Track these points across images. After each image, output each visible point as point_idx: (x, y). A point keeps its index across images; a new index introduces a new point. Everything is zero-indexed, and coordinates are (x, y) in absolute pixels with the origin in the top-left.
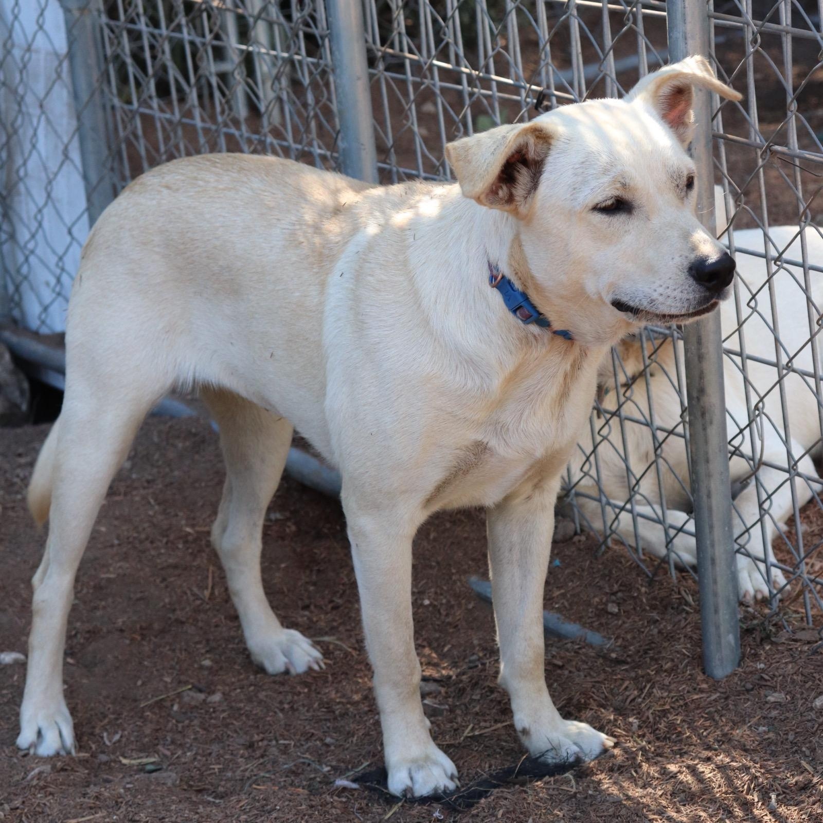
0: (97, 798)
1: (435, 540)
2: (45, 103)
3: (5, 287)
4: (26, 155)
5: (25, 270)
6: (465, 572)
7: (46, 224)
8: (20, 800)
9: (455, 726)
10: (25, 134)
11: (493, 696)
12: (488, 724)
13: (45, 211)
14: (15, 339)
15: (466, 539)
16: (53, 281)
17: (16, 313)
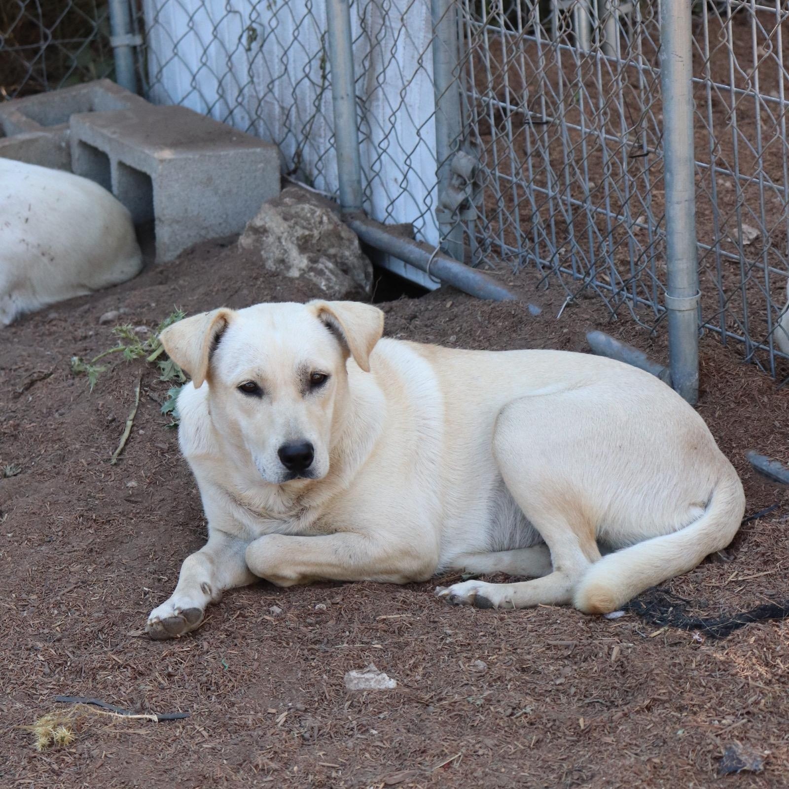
0: (404, 602)
1: (720, 417)
2: (405, 17)
3: (359, 182)
4: (386, 63)
5: (377, 167)
6: (744, 447)
7: (398, 126)
8: (341, 597)
9: (721, 572)
10: (387, 44)
11: (759, 549)
12: (750, 572)
13: (398, 114)
14: (363, 228)
15: (748, 418)
16: (400, 178)
17: (367, 206)
